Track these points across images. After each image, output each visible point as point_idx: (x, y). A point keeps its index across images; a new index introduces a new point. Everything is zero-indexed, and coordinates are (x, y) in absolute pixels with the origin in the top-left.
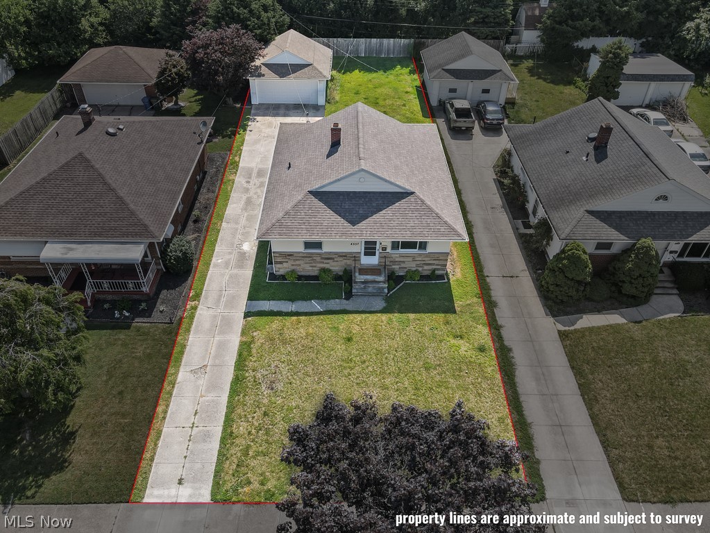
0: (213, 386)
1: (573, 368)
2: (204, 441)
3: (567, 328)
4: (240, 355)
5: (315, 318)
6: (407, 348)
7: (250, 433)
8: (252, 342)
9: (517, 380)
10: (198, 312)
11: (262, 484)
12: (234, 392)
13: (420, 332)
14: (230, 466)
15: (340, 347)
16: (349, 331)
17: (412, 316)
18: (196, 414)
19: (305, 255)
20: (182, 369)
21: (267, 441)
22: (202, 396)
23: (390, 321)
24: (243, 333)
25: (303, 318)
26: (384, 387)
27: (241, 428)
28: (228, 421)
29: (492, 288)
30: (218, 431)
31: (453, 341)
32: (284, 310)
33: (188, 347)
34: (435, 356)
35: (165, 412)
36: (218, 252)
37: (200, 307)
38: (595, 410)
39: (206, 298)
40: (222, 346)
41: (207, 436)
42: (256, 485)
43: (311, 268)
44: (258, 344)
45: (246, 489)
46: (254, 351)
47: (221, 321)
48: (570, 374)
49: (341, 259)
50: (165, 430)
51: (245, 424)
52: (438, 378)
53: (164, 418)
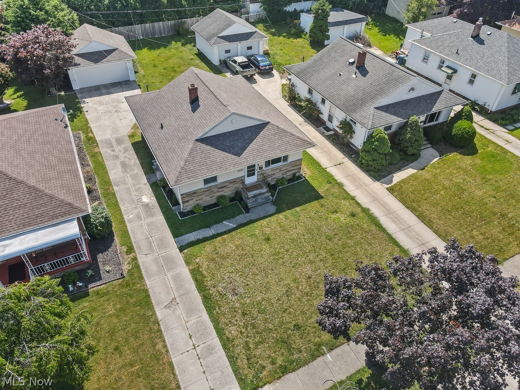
0: (191, 311)
1: (408, 208)
2: (211, 354)
3: (390, 185)
4: (196, 280)
5: (233, 233)
6: (309, 231)
7: (241, 332)
8: (199, 267)
9: (384, 226)
10: (140, 261)
11: (273, 363)
12: (209, 308)
13: (310, 217)
14: (242, 362)
15: (265, 246)
16: (264, 234)
17: (298, 209)
18: (191, 337)
19: (206, 190)
20: (156, 309)
21: (258, 333)
22: (187, 322)
23: (286, 218)
24: (188, 263)
25: (225, 236)
26: (311, 262)
27: (232, 331)
28: (220, 332)
29: (333, 174)
30: (216, 342)
31: (333, 216)
32: (207, 235)
33: (150, 291)
34: (330, 230)
35: (165, 346)
36: (124, 210)
37: (138, 256)
38: (434, 227)
39: (140, 248)
40: (177, 278)
41: (210, 350)
42: (269, 367)
43: (210, 199)
44: (205, 267)
45: (265, 373)
46: (205, 273)
47: (164, 261)
48: (408, 211)
49: (232, 185)
50: (174, 360)
51: (234, 328)
52: (340, 243)
53: (167, 351)
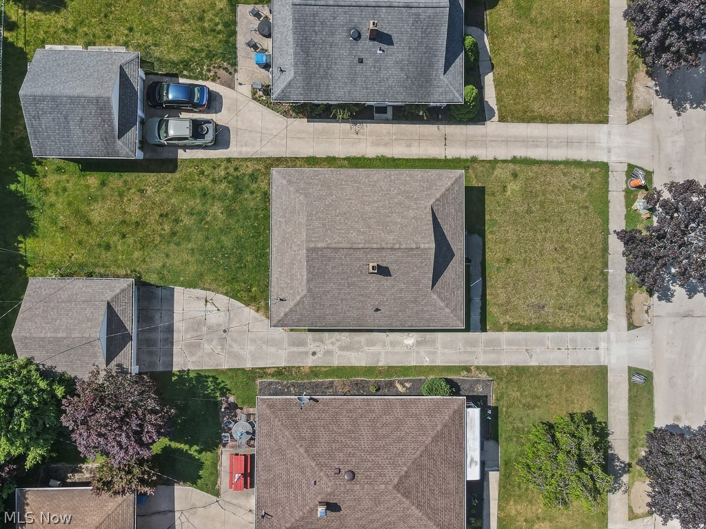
0: (541, 343)
2: (576, 341)
3: (497, 115)
4: (518, 330)
5: (488, 284)
6: (515, 223)
8: (508, 323)
9: (538, 159)
10: (481, 364)
12: (547, 330)
13: (502, 213)
15: (514, 266)
17: (487, 217)
18: (560, 349)
20: (529, 365)
22: (548, 348)
23: (491, 232)
24: (501, 330)
25: (488, 291)
28: (565, 329)
29: (458, 157)
30: (570, 335)
32: (480, 305)
33: (512, 364)
37: (476, 364)
39: (467, 361)
40: (510, 343)
46: (515, 321)
47: (489, 347)
48: (532, 125)
50: (570, 364)
53: (562, 366)
